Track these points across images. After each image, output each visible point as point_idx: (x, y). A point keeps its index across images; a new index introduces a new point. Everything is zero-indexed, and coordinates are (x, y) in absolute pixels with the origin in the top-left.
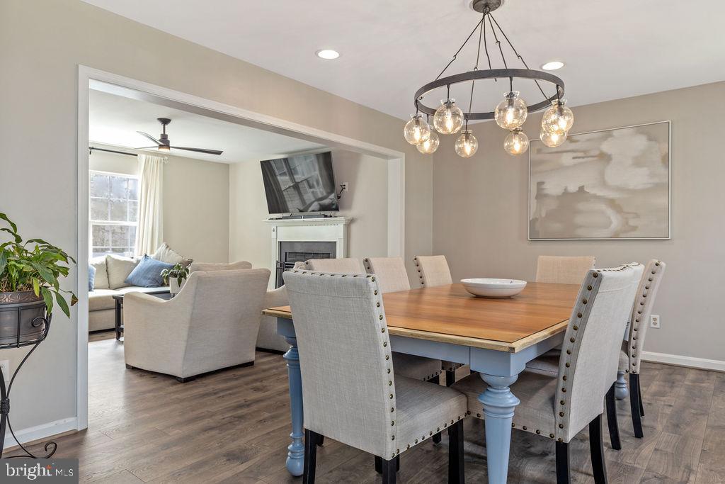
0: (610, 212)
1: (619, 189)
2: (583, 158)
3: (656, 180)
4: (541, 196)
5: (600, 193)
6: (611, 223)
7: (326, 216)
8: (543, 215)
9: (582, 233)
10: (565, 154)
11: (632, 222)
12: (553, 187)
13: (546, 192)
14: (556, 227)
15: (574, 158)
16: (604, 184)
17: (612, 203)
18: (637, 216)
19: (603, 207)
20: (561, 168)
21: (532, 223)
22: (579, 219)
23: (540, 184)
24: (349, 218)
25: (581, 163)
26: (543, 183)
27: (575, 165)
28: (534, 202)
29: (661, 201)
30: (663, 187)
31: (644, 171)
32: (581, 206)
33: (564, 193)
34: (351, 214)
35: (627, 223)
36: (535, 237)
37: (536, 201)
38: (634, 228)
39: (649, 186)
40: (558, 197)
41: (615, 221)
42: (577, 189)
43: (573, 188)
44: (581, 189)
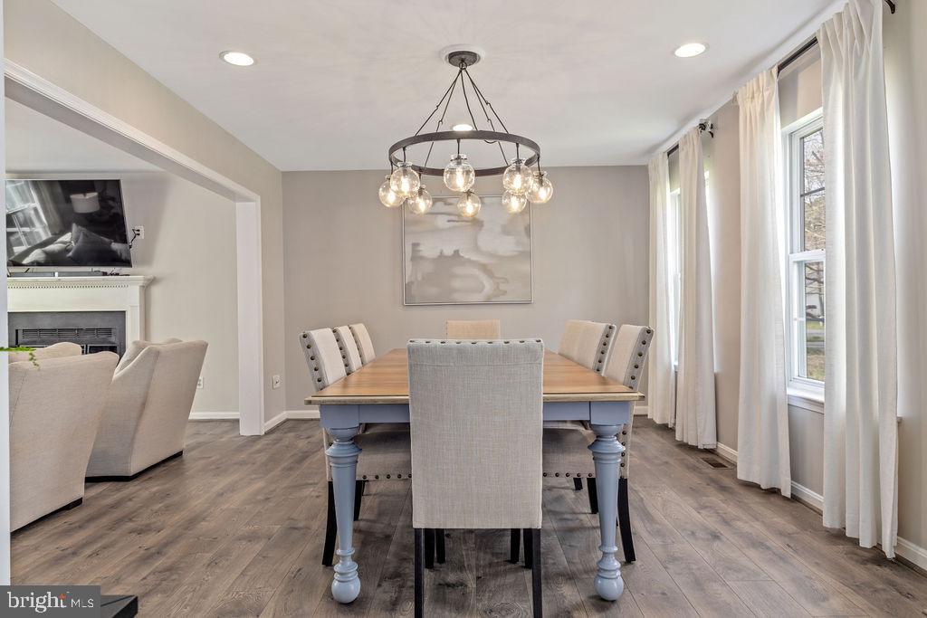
0: (483, 278)
1: (491, 255)
2: (457, 221)
3: (521, 249)
4: (416, 258)
5: (474, 258)
6: (484, 287)
7: (105, 274)
8: (420, 279)
9: (459, 297)
10: (439, 216)
11: (503, 287)
12: (429, 249)
13: (421, 254)
14: (432, 291)
15: (449, 221)
16: (476, 249)
17: (485, 268)
18: (507, 281)
19: (476, 272)
20: (436, 231)
21: (408, 287)
22: (457, 284)
23: (415, 245)
24: (149, 277)
25: (454, 227)
26: (418, 245)
27: (450, 228)
28: (409, 265)
29: (525, 267)
30: (526, 255)
31: (511, 239)
32: (458, 270)
33: (439, 256)
34: (151, 271)
35: (498, 287)
36: (409, 302)
37: (411, 263)
38: (504, 293)
39: (515, 253)
40: (434, 260)
41: (488, 286)
42: (452, 253)
43: (448, 251)
44: (456, 252)
